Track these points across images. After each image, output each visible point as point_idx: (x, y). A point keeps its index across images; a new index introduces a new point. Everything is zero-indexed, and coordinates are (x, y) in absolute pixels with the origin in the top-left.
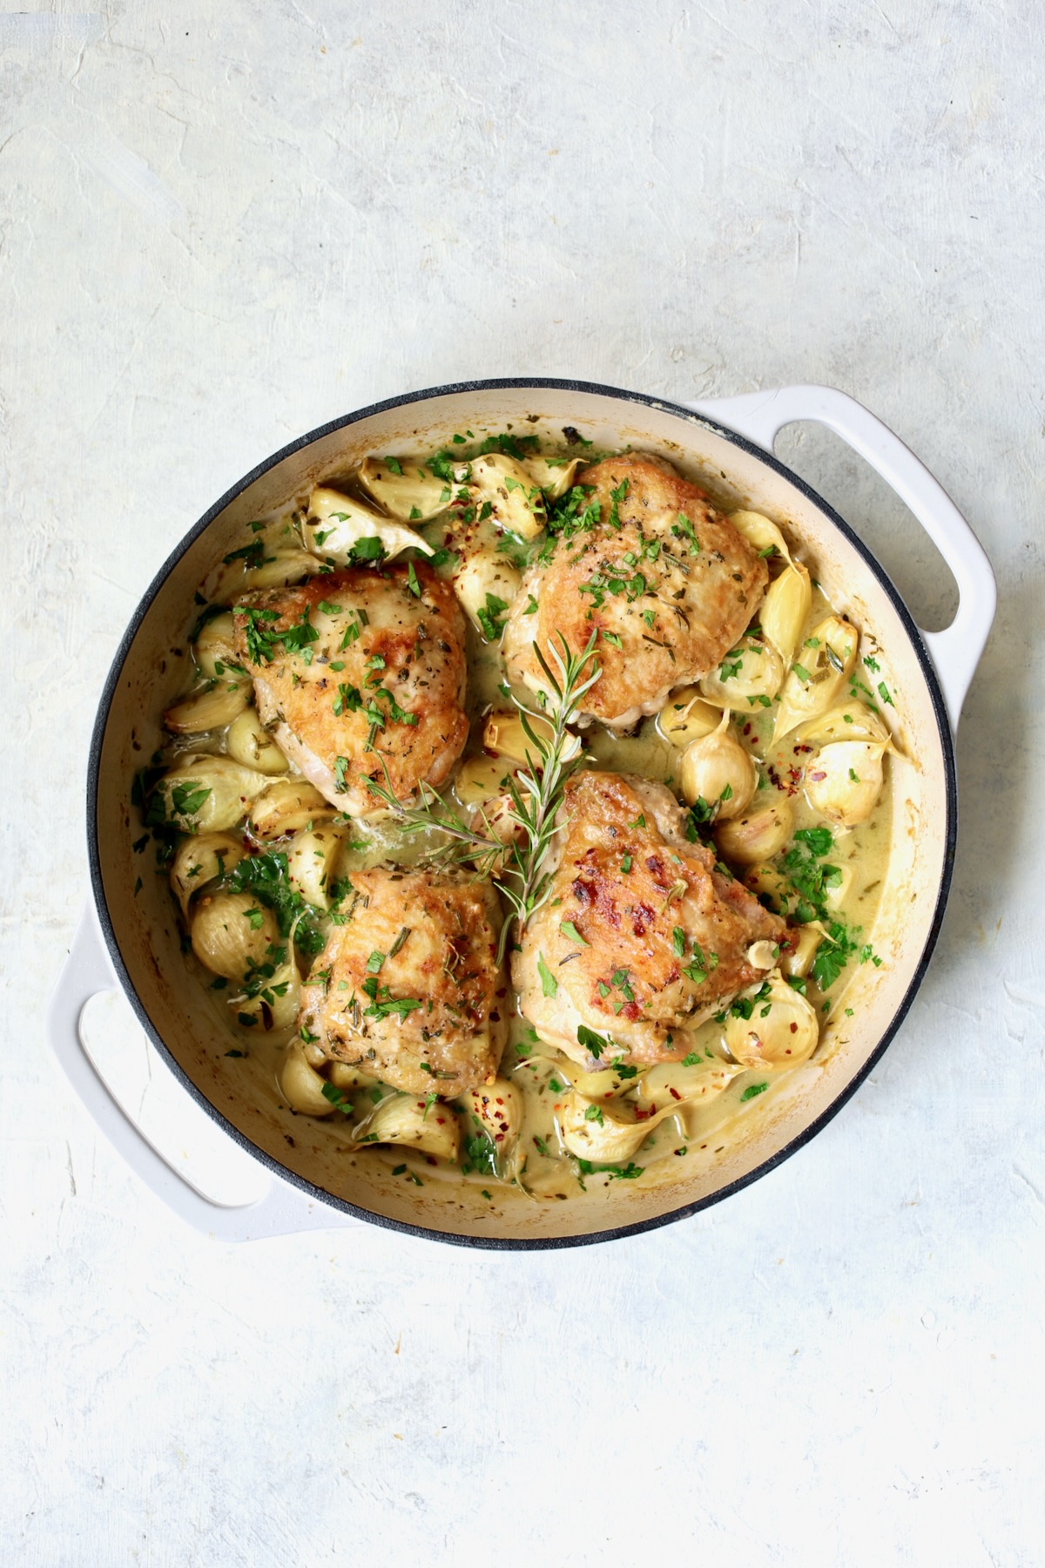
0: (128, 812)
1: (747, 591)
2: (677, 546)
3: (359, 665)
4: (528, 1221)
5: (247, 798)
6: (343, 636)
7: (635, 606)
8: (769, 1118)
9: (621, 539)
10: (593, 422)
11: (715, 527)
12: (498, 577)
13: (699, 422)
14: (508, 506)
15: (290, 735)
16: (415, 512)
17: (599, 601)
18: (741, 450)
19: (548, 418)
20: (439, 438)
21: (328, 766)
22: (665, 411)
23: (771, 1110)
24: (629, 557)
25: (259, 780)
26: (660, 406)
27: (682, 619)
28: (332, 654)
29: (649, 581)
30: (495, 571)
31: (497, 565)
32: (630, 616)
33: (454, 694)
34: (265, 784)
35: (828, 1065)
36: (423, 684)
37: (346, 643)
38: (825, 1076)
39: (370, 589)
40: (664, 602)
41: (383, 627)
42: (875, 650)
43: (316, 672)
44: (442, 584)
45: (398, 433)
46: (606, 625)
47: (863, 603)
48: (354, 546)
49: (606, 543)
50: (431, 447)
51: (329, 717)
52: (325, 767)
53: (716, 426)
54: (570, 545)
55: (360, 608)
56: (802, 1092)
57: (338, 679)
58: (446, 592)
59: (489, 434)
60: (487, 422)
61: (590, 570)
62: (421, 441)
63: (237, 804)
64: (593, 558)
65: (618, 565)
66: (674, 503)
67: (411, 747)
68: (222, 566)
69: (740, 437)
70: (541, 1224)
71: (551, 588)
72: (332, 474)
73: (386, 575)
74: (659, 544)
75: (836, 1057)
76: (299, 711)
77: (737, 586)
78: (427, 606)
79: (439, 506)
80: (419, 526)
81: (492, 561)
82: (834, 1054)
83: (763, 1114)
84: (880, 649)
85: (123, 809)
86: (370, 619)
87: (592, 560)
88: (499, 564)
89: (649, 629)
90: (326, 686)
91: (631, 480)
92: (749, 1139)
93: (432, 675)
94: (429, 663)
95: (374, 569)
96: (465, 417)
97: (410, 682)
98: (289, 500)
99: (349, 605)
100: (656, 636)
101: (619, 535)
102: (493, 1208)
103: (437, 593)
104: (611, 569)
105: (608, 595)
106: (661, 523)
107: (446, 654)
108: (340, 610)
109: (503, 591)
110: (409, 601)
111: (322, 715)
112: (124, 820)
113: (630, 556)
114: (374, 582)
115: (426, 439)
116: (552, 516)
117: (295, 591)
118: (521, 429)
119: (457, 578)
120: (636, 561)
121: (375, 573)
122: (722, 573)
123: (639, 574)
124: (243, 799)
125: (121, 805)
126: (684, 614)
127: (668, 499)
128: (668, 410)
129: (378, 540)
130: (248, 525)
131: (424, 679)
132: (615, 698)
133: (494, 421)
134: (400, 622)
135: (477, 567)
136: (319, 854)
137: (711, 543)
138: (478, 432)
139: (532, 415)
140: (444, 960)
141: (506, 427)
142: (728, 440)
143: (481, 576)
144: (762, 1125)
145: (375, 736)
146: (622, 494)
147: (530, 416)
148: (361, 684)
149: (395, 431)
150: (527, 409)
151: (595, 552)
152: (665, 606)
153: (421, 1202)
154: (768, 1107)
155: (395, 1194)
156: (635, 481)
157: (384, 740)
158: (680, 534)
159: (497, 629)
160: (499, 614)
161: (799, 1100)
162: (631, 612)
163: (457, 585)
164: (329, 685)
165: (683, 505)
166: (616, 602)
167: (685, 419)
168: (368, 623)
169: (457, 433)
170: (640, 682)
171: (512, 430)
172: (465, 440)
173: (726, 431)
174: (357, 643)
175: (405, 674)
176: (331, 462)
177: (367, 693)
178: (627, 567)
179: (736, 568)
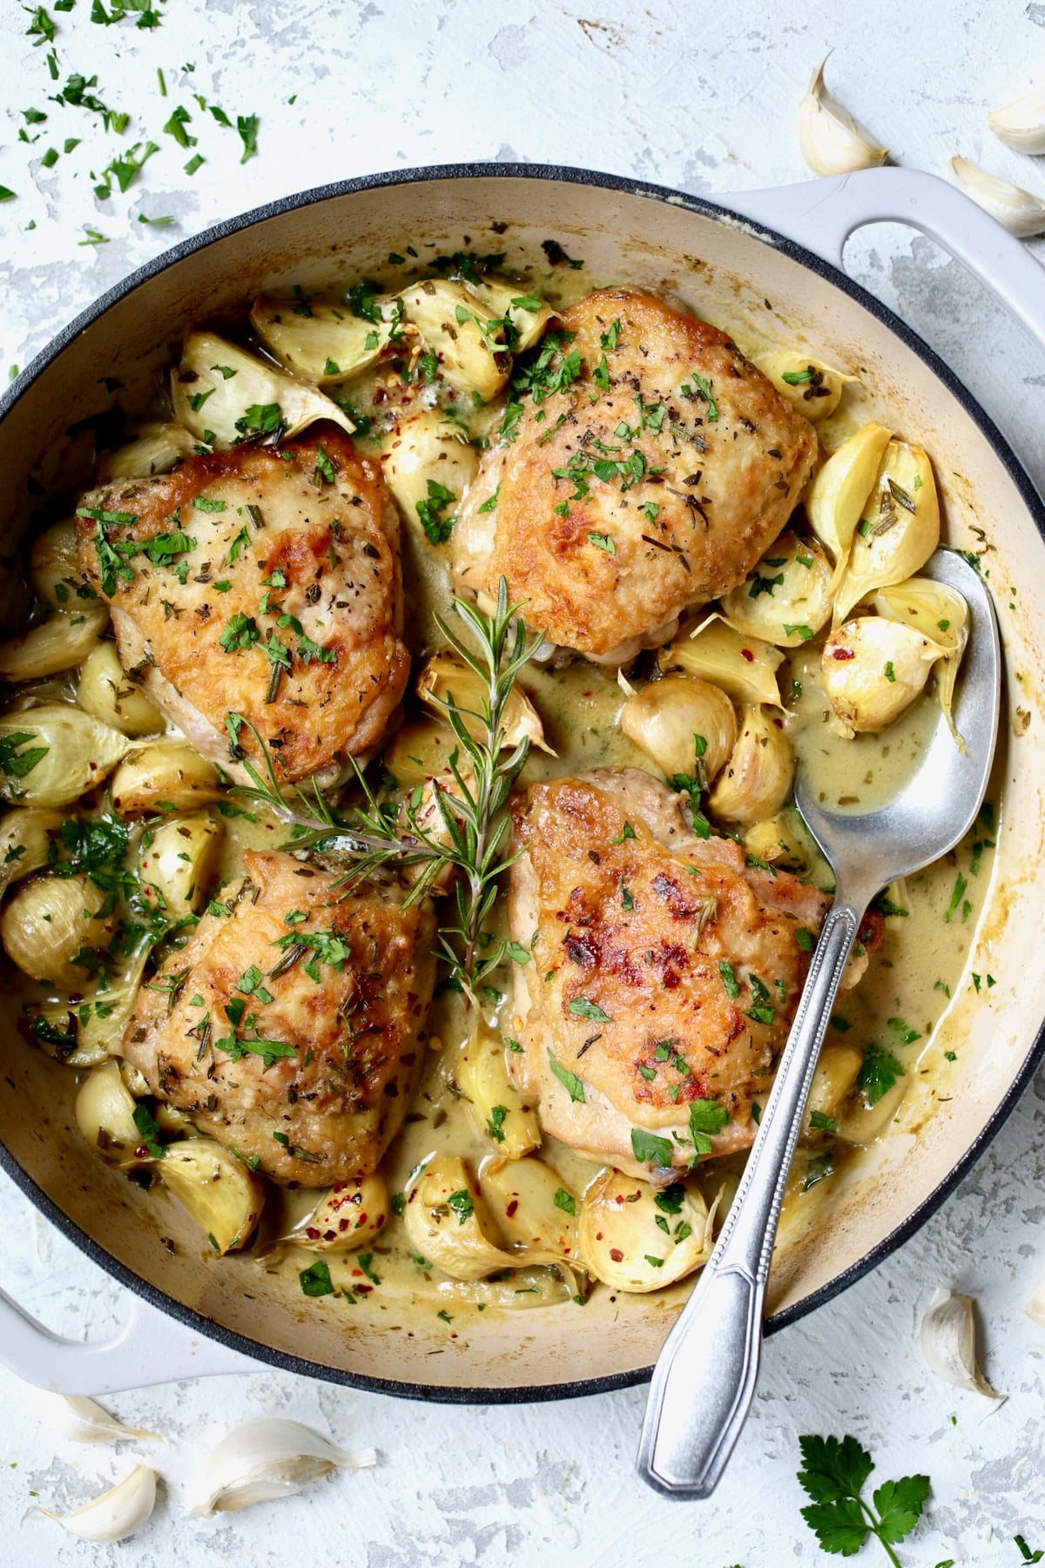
1: (788, 474)
2: (689, 411)
3: (251, 589)
4: (504, 1356)
5: (100, 764)
6: (229, 545)
7: (630, 497)
9: (610, 404)
10: (585, 232)
11: (742, 384)
12: (443, 456)
13: (736, 223)
14: (459, 350)
15: (164, 684)
16: (332, 368)
17: (581, 491)
18: (796, 263)
19: (522, 226)
20: (369, 258)
21: (216, 726)
22: (687, 208)
23: (842, 1194)
24: (621, 430)
25: (119, 744)
26: (679, 200)
27: (695, 513)
28: (214, 571)
29: (649, 461)
30: (440, 447)
31: (444, 439)
32: (624, 510)
33: (388, 615)
34: (127, 749)
35: (922, 1131)
36: (341, 605)
37: (234, 554)
38: (920, 1147)
39: (263, 476)
40: (672, 491)
41: (283, 528)
42: (984, 549)
43: (192, 596)
44: (365, 464)
45: (309, 249)
46: (592, 523)
47: (967, 482)
48: (244, 415)
49: (591, 412)
50: (358, 271)
51: (215, 659)
52: (213, 728)
53: (760, 228)
54: (541, 414)
55: (253, 503)
56: (886, 1169)
57: (226, 606)
58: (371, 475)
59: (438, 251)
60: (435, 233)
61: (568, 447)
62: (342, 262)
63: (85, 772)
64: (570, 432)
65: (606, 440)
66: (685, 352)
67: (329, 693)
68: (65, 440)
69: (793, 243)
70: (522, 1361)
71: (513, 476)
72: (215, 309)
73: (285, 455)
74: (661, 410)
75: (933, 1121)
76: (173, 652)
77: (776, 465)
78: (345, 496)
79: (363, 354)
80: (333, 388)
81: (435, 434)
82: (931, 1116)
83: (830, 1199)
84: (990, 547)
86: (266, 518)
87: (571, 434)
88: (447, 439)
89: (650, 526)
90: (208, 614)
91: (624, 321)
93: (352, 592)
94: (348, 576)
95: (270, 446)
96: (403, 226)
97: (323, 604)
98: (158, 345)
99: (234, 497)
100: (660, 540)
101: (608, 399)
102: (455, 1336)
103: (359, 476)
104: (599, 445)
105: (595, 482)
106: (667, 380)
107: (373, 561)
108: (223, 507)
109: (452, 478)
110: (318, 490)
111: (205, 656)
113: (623, 428)
114: (269, 465)
115: (351, 260)
116: (516, 374)
117: (157, 482)
118: (483, 243)
119: (387, 457)
120: (630, 434)
121: (270, 453)
122: (751, 449)
123: (636, 452)
124: (94, 766)
126: (698, 506)
127: (675, 345)
128: (691, 206)
129: (276, 408)
130: (100, 381)
131: (340, 598)
132: (604, 624)
133: (443, 232)
134: (307, 521)
135: (414, 442)
136: (185, 857)
137: (735, 405)
138: (423, 249)
139: (499, 221)
140: (342, 1000)
141: (461, 241)
142: (778, 248)
143: (419, 454)
145: (280, 680)
146: (611, 341)
147: (495, 224)
148: (257, 609)
149: (305, 247)
150: (490, 213)
151: (576, 422)
152: (672, 497)
153: (353, 1329)
154: (838, 1191)
155: (317, 1319)
156: (630, 323)
157: (293, 686)
158: (696, 397)
159: (441, 532)
160: (445, 508)
162: (625, 504)
163: (387, 466)
164: (213, 613)
165: (696, 354)
166: (604, 492)
167: (715, 219)
168: (264, 525)
169: (394, 251)
170: (640, 602)
171: (470, 245)
172: (402, 261)
173: (775, 235)
174: (249, 553)
175: (314, 596)
176: (215, 291)
177: (265, 623)
178: (617, 442)
179: (773, 442)
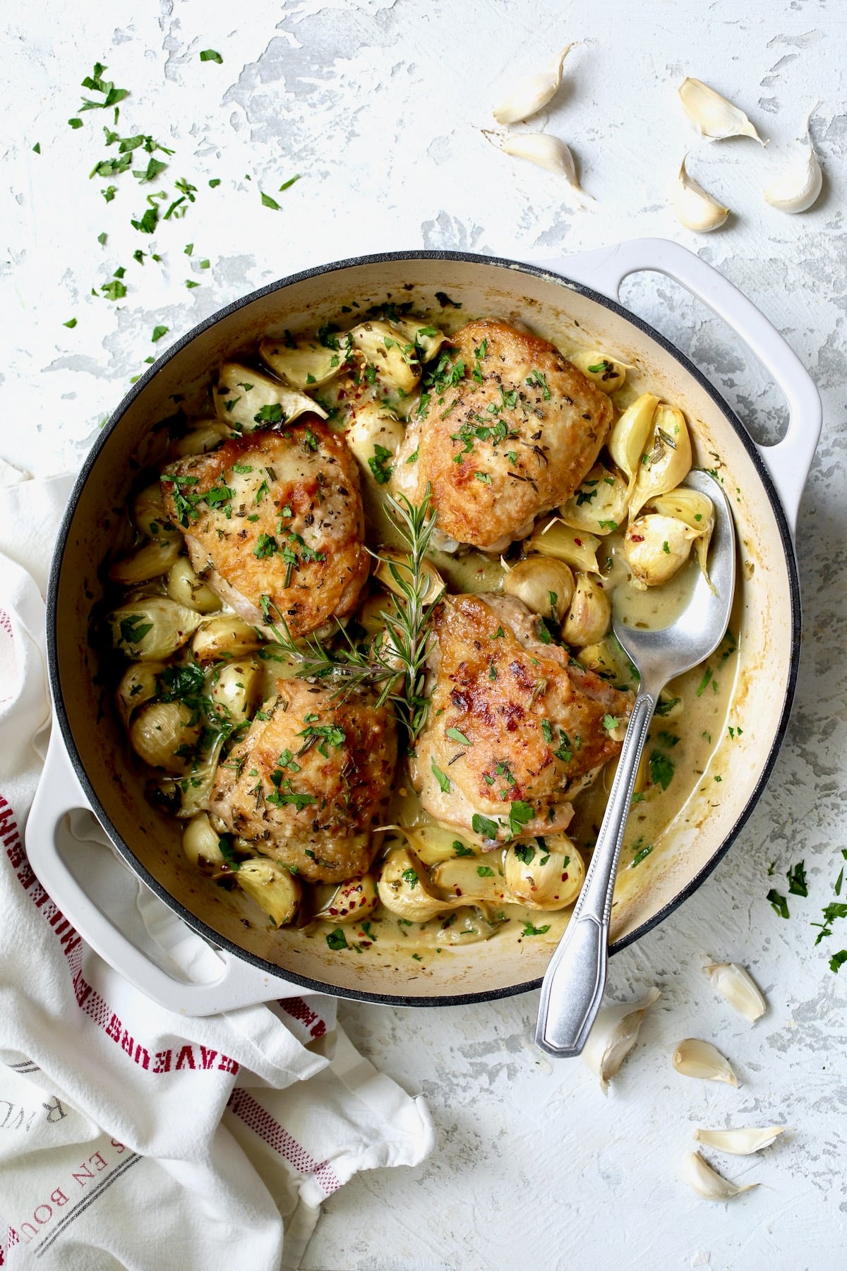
0: (86, 652)
1: (595, 428)
2: (532, 394)
3: (271, 519)
4: (454, 978)
5: (184, 632)
6: (255, 493)
7: (499, 449)
8: (655, 875)
9: (484, 392)
10: (461, 286)
11: (564, 375)
12: (383, 430)
13: (553, 278)
14: (388, 364)
15: (221, 580)
16: (311, 379)
17: (469, 447)
18: (590, 300)
19: (422, 285)
20: (330, 310)
21: (254, 604)
22: (523, 271)
23: (656, 868)
24: (492, 408)
25: (195, 618)
26: (517, 267)
27: (540, 456)
28: (248, 509)
29: (509, 426)
30: (381, 424)
31: (383, 419)
32: (496, 457)
33: (355, 530)
34: (201, 621)
35: (703, 826)
36: (327, 525)
37: (259, 498)
38: (702, 835)
39: (274, 449)
40: (524, 444)
41: (288, 480)
42: (719, 465)
43: (235, 525)
44: (335, 437)
45: (293, 308)
46: (477, 467)
47: (705, 425)
48: (260, 412)
49: (472, 398)
50: (323, 319)
51: (252, 563)
52: (252, 605)
53: (568, 281)
54: (442, 401)
55: (269, 466)
56: (682, 850)
57: (256, 530)
58: (339, 444)
59: (372, 303)
60: (369, 293)
61: (459, 420)
62: (313, 314)
63: (175, 637)
64: (461, 410)
65: (483, 415)
66: (528, 357)
67: (323, 580)
68: (150, 435)
69: (588, 289)
70: (465, 980)
71: (427, 440)
72: (239, 348)
73: (286, 435)
74: (515, 395)
75: (709, 818)
76: (226, 560)
77: (587, 424)
78: (324, 458)
79: (330, 370)
80: (313, 392)
81: (377, 416)
82: (708, 816)
83: (650, 872)
84: (722, 464)
85: (81, 650)
86: (277, 475)
87: (461, 412)
88: (385, 418)
89: (513, 467)
90: (246, 536)
91: (489, 340)
92: (639, 894)
93: (333, 517)
94: (330, 507)
95: (276, 430)
96: (350, 290)
97: (316, 525)
98: (204, 373)
99: (257, 463)
100: (519, 474)
101: (481, 389)
102: (424, 969)
103: (332, 445)
104: (478, 418)
105: (477, 441)
106: (517, 375)
107: (345, 497)
108: (250, 470)
109: (387, 442)
110: (308, 455)
111: (245, 562)
112: (83, 658)
113: (492, 406)
114: (277, 442)
115: (318, 312)
116: (425, 377)
117: (209, 456)
118: (400, 296)
119: (349, 432)
120: (497, 410)
121: (277, 434)
122: (572, 414)
123: (501, 421)
124: (181, 634)
125: (80, 646)
126: (541, 452)
127: (522, 354)
128: (525, 270)
129: (279, 407)
130: (170, 397)
131: (326, 521)
132: (489, 528)
133: (375, 292)
134: (303, 475)
135: (364, 422)
136: (240, 685)
137: (560, 388)
138: (363, 302)
139: (408, 283)
140: (342, 767)
141: (386, 296)
142: (579, 292)
143: (368, 429)
144: (650, 881)
145: (292, 574)
146: (482, 353)
147: (406, 285)
148: (275, 531)
149: (291, 307)
150: (402, 279)
151: (463, 404)
152: (525, 447)
153: (362, 968)
154: (654, 866)
155: (339, 963)
156: (492, 341)
157: (300, 577)
158: (536, 385)
159: (385, 476)
160: (386, 461)
161: (680, 858)
162: (496, 454)
163: (349, 437)
164: (249, 535)
165: (535, 358)
166: (483, 447)
167: (539, 277)
168: (276, 479)
169: (345, 305)
170: (509, 513)
171: (392, 298)
172: (351, 310)
173: (577, 285)
174: (268, 497)
175: (310, 521)
176: (237, 338)
177: (280, 539)
178: (490, 416)
179: (585, 409)
